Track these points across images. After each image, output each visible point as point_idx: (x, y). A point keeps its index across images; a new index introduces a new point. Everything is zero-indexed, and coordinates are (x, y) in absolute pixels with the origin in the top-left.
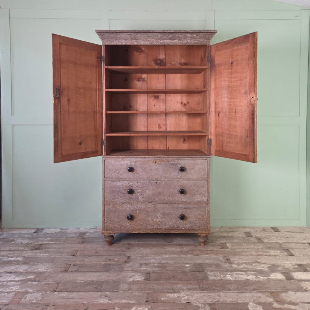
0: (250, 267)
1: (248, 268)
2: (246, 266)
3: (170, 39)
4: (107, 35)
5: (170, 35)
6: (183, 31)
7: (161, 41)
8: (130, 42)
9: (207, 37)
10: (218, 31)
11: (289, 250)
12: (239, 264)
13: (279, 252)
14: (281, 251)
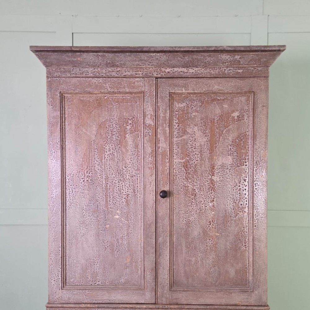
3: (186, 66)
4: (54, 56)
5: (186, 58)
6: (213, 49)
7: (167, 71)
8: (104, 71)
9: (262, 60)
10: (287, 48)
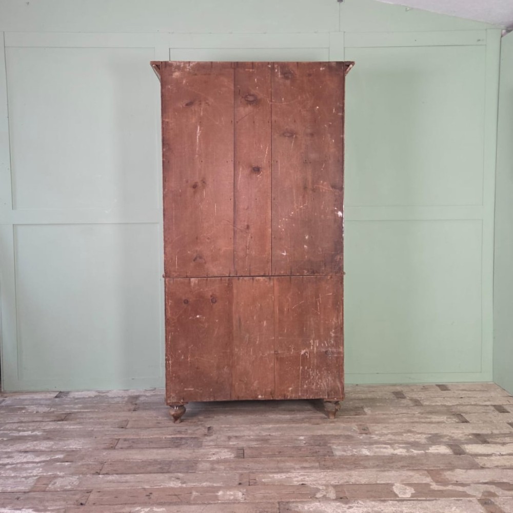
0: (399, 438)
1: (395, 440)
2: (393, 437)
11: (462, 414)
12: (381, 435)
13: (445, 417)
14: (449, 417)
